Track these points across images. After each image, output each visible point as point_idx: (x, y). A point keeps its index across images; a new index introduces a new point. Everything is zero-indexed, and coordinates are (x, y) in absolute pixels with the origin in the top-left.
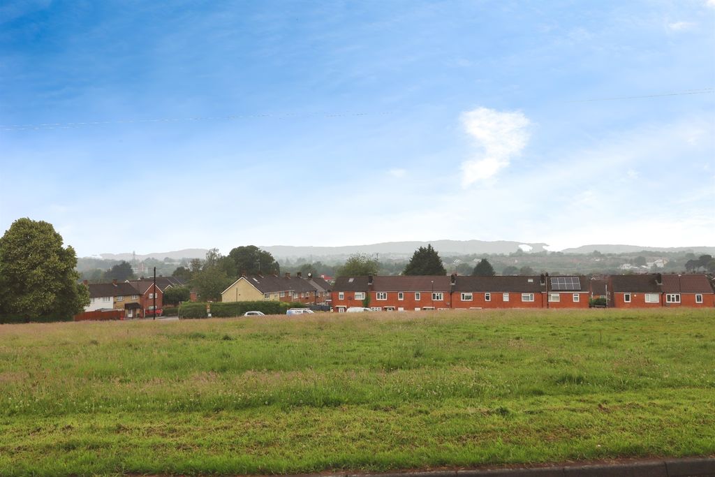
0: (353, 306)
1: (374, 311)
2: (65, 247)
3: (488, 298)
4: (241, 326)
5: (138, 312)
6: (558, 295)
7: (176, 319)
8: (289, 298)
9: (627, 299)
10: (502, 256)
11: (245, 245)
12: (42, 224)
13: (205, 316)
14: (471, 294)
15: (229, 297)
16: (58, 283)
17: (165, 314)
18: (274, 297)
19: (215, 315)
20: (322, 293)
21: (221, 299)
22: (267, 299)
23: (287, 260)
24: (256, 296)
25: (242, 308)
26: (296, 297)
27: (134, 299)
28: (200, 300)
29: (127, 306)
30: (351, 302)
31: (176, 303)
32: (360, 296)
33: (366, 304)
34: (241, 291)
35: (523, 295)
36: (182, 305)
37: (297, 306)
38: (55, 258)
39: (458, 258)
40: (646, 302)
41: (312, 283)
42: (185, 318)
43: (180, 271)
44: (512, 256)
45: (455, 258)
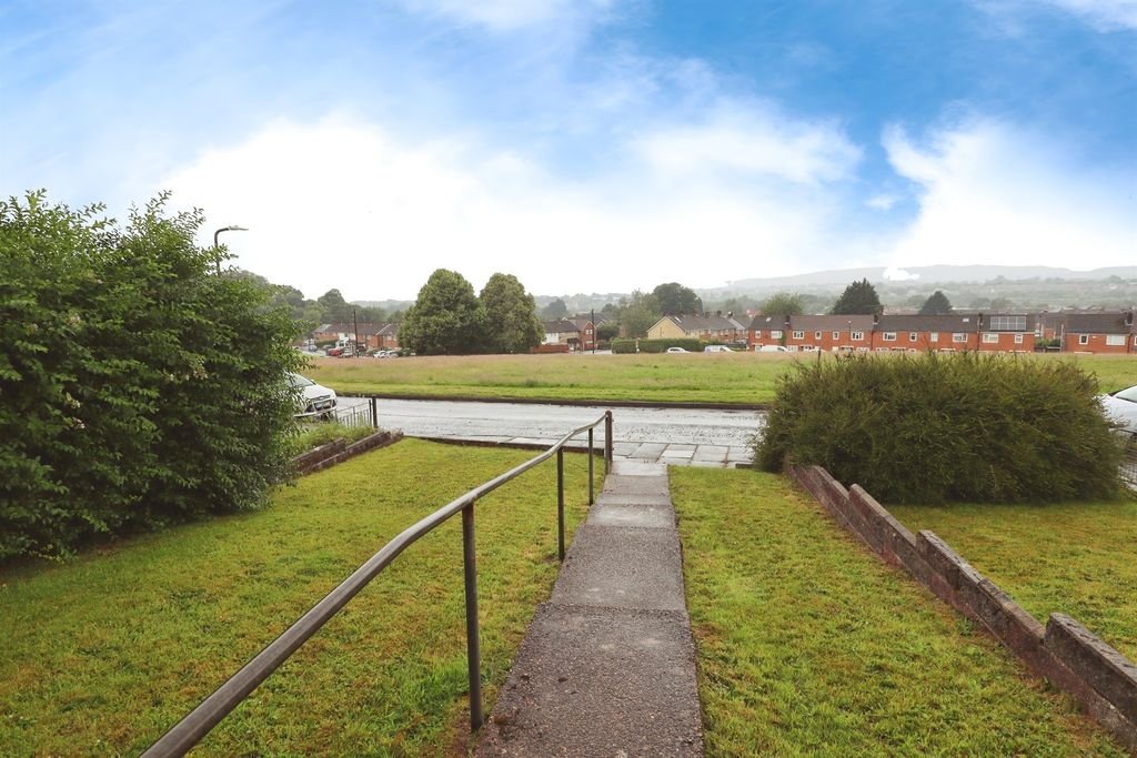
0: (768, 343)
1: (791, 350)
2: (526, 294)
3: (913, 338)
4: (664, 360)
5: (578, 345)
6: (997, 336)
7: (610, 352)
8: (708, 336)
9: (1084, 340)
10: (975, 284)
11: (668, 282)
12: (510, 276)
13: (634, 352)
14: (894, 334)
15: (654, 334)
16: (525, 324)
17: (600, 348)
18: (694, 335)
19: (643, 350)
20: (741, 331)
21: (647, 336)
22: (688, 337)
23: (712, 295)
24: (679, 334)
25: (665, 345)
26: (715, 334)
27: (574, 335)
28: (628, 336)
29: (569, 341)
30: (767, 340)
31: (607, 338)
32: (776, 335)
33: (783, 342)
34: (665, 329)
35: (954, 335)
36: (614, 341)
37: (714, 344)
38: (521, 303)
39: (913, 288)
40: (1108, 344)
41: (732, 321)
42: (618, 352)
43: (609, 308)
44: (988, 284)
45: (909, 288)
